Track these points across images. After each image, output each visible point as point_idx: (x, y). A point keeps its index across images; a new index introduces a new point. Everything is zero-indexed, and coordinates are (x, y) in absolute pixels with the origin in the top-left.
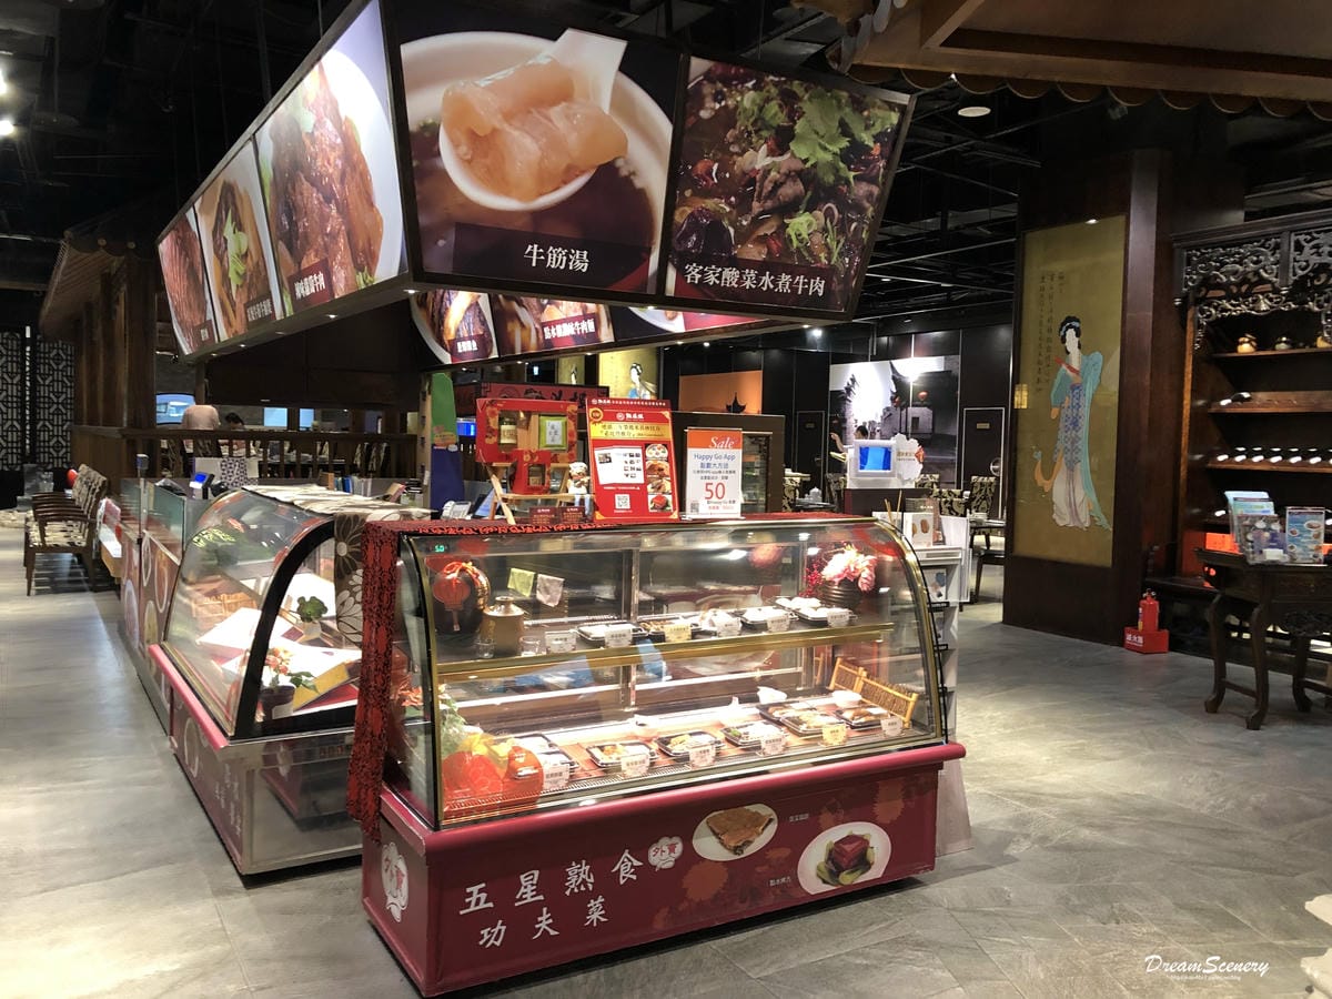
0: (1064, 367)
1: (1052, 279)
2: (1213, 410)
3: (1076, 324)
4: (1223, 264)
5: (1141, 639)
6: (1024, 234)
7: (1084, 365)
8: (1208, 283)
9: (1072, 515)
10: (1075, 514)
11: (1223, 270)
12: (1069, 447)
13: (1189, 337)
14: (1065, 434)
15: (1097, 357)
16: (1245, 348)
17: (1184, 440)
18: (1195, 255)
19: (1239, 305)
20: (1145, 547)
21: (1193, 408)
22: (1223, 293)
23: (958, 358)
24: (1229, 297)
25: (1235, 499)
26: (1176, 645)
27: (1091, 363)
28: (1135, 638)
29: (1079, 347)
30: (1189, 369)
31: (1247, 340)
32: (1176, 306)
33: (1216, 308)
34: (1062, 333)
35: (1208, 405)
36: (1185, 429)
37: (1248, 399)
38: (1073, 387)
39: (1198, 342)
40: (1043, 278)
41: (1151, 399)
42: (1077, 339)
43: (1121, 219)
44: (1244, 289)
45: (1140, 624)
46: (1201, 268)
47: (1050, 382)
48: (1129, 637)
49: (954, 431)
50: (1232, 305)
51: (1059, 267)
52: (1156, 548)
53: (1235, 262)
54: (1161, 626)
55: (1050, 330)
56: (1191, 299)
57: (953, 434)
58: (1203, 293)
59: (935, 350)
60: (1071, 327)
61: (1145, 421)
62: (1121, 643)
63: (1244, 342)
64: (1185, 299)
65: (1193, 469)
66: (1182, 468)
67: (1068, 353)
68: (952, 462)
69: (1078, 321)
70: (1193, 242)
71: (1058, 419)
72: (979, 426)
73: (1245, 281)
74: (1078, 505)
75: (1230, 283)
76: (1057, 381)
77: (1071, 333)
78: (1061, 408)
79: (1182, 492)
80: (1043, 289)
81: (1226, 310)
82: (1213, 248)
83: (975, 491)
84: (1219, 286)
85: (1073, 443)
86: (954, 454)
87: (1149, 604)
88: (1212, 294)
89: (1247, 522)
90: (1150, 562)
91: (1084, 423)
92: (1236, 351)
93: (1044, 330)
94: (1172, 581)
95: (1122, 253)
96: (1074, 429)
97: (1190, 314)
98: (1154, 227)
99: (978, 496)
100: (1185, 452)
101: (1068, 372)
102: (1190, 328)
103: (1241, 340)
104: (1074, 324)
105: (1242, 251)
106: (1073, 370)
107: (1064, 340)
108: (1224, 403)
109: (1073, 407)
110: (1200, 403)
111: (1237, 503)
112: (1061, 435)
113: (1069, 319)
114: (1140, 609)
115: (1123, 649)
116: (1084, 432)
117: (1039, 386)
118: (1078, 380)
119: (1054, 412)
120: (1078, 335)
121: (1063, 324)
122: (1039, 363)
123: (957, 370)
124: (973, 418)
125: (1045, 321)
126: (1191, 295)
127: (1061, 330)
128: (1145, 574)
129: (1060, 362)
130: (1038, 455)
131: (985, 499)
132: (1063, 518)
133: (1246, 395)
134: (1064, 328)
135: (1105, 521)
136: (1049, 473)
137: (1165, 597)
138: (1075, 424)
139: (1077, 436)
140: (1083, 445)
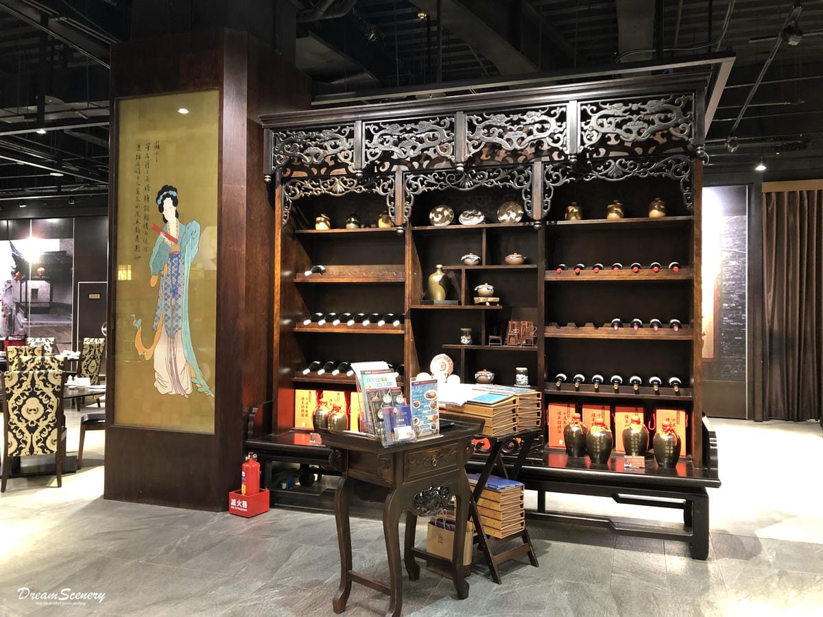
0: (162, 235)
1: (148, 148)
2: (298, 280)
3: (174, 193)
4: (306, 147)
5: (245, 504)
6: (118, 101)
7: (183, 233)
8: (293, 164)
9: (173, 383)
10: (177, 382)
11: (306, 151)
12: (170, 315)
13: (278, 212)
14: (164, 302)
15: (195, 226)
16: (322, 227)
17: (277, 307)
18: (282, 136)
19: (319, 186)
20: (246, 410)
21: (282, 278)
22: (305, 174)
23: (72, 241)
24: (312, 178)
25: (363, 373)
26: (275, 502)
27: (189, 232)
28: (239, 503)
29: (177, 215)
30: (278, 242)
31: (323, 219)
32: (266, 182)
33: (300, 188)
34: (159, 202)
35: (294, 276)
36: (277, 297)
37: (325, 271)
38: (172, 256)
39: (285, 218)
40: (139, 147)
41: (247, 268)
42: (175, 208)
43: (215, 94)
44: (323, 171)
45: (244, 488)
46: (288, 149)
47: (148, 250)
48: (233, 502)
49: (70, 300)
50: (313, 186)
51: (153, 136)
52: (255, 410)
53: (316, 145)
54: (262, 485)
55: (147, 198)
56: (278, 179)
57: (70, 303)
58: (288, 173)
59: (52, 233)
60: (168, 196)
61: (243, 291)
62: (226, 507)
63: (320, 221)
64: (273, 176)
65: (286, 333)
66: (275, 332)
67: (166, 221)
68: (68, 326)
69: (175, 190)
70: (279, 124)
71: (157, 287)
72: (91, 296)
73: (324, 164)
74: (179, 373)
75: (313, 165)
76: (156, 249)
77: (168, 202)
78: (161, 276)
79: (276, 355)
80: (139, 157)
81: (308, 190)
82: (296, 131)
83: (84, 352)
84: (302, 167)
85: (173, 311)
86: (70, 319)
87: (251, 465)
88: (296, 174)
89: (376, 398)
90: (251, 423)
91: (184, 290)
92: (315, 229)
93: (141, 198)
94: (270, 440)
95: (216, 127)
96: (174, 296)
97: (277, 192)
98: (245, 105)
99: (88, 357)
100: (277, 318)
101: (167, 240)
102: (278, 204)
103: (318, 219)
104: (171, 193)
105: (322, 135)
106: (170, 238)
107: (161, 209)
108: (308, 273)
109: (173, 275)
110: (287, 273)
111: (366, 377)
112: (161, 302)
113: (166, 188)
114: (243, 473)
115: (228, 515)
116: (184, 300)
117: (138, 254)
118: (176, 248)
119: (153, 281)
120: (175, 204)
121: (160, 193)
122: (137, 230)
123: (71, 250)
124: (86, 290)
125: (142, 189)
126: (278, 174)
127: (158, 198)
128: (246, 436)
129: (158, 230)
130: (138, 324)
131: (94, 358)
132: (165, 386)
133: (322, 268)
134: (161, 197)
135: (208, 388)
136: (150, 341)
137: (265, 456)
138: (175, 292)
139: (176, 304)
140: (184, 311)
